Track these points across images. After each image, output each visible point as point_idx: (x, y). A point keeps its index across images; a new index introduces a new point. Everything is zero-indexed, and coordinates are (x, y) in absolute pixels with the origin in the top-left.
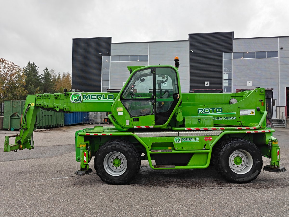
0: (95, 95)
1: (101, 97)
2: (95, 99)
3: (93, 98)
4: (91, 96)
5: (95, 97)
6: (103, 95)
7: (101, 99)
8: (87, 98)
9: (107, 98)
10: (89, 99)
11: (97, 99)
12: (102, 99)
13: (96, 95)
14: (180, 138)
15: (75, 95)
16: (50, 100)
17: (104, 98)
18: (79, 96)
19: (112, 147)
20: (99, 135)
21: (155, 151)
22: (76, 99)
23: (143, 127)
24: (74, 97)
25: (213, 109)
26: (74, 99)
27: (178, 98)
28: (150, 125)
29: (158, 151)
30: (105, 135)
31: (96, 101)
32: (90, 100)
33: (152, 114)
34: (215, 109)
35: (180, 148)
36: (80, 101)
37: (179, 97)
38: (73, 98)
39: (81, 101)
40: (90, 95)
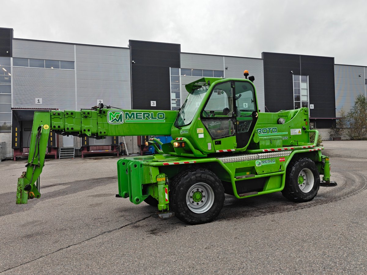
0: (141, 114)
1: (149, 116)
2: (142, 118)
3: (138, 117)
4: (137, 114)
5: (141, 116)
6: (152, 114)
7: (149, 118)
8: (130, 117)
9: (157, 118)
10: (134, 118)
11: (144, 118)
12: (151, 119)
13: (143, 113)
14: (260, 161)
15: (114, 113)
16: (74, 120)
17: (152, 118)
18: (120, 114)
19: (196, 177)
20: (180, 163)
21: (240, 177)
22: (115, 118)
23: (225, 150)
24: (113, 115)
25: (270, 129)
26: (113, 119)
27: (256, 117)
28: (232, 149)
29: (243, 177)
30: (188, 162)
31: (143, 121)
32: (135, 121)
33: (233, 135)
34: (271, 129)
35: (261, 172)
36: (121, 121)
37: (257, 115)
38: (110, 117)
39: (123, 121)
40: (135, 113)
